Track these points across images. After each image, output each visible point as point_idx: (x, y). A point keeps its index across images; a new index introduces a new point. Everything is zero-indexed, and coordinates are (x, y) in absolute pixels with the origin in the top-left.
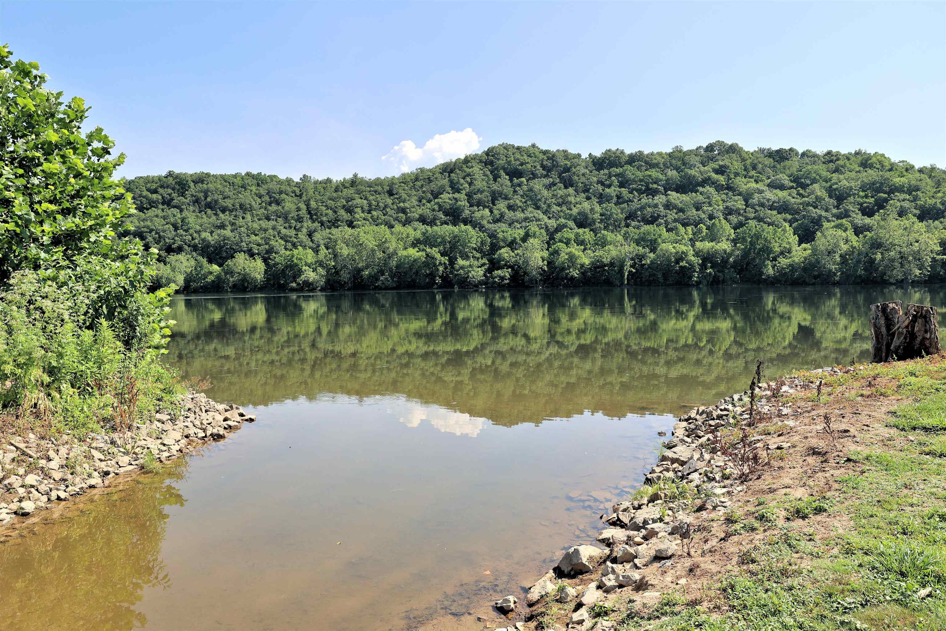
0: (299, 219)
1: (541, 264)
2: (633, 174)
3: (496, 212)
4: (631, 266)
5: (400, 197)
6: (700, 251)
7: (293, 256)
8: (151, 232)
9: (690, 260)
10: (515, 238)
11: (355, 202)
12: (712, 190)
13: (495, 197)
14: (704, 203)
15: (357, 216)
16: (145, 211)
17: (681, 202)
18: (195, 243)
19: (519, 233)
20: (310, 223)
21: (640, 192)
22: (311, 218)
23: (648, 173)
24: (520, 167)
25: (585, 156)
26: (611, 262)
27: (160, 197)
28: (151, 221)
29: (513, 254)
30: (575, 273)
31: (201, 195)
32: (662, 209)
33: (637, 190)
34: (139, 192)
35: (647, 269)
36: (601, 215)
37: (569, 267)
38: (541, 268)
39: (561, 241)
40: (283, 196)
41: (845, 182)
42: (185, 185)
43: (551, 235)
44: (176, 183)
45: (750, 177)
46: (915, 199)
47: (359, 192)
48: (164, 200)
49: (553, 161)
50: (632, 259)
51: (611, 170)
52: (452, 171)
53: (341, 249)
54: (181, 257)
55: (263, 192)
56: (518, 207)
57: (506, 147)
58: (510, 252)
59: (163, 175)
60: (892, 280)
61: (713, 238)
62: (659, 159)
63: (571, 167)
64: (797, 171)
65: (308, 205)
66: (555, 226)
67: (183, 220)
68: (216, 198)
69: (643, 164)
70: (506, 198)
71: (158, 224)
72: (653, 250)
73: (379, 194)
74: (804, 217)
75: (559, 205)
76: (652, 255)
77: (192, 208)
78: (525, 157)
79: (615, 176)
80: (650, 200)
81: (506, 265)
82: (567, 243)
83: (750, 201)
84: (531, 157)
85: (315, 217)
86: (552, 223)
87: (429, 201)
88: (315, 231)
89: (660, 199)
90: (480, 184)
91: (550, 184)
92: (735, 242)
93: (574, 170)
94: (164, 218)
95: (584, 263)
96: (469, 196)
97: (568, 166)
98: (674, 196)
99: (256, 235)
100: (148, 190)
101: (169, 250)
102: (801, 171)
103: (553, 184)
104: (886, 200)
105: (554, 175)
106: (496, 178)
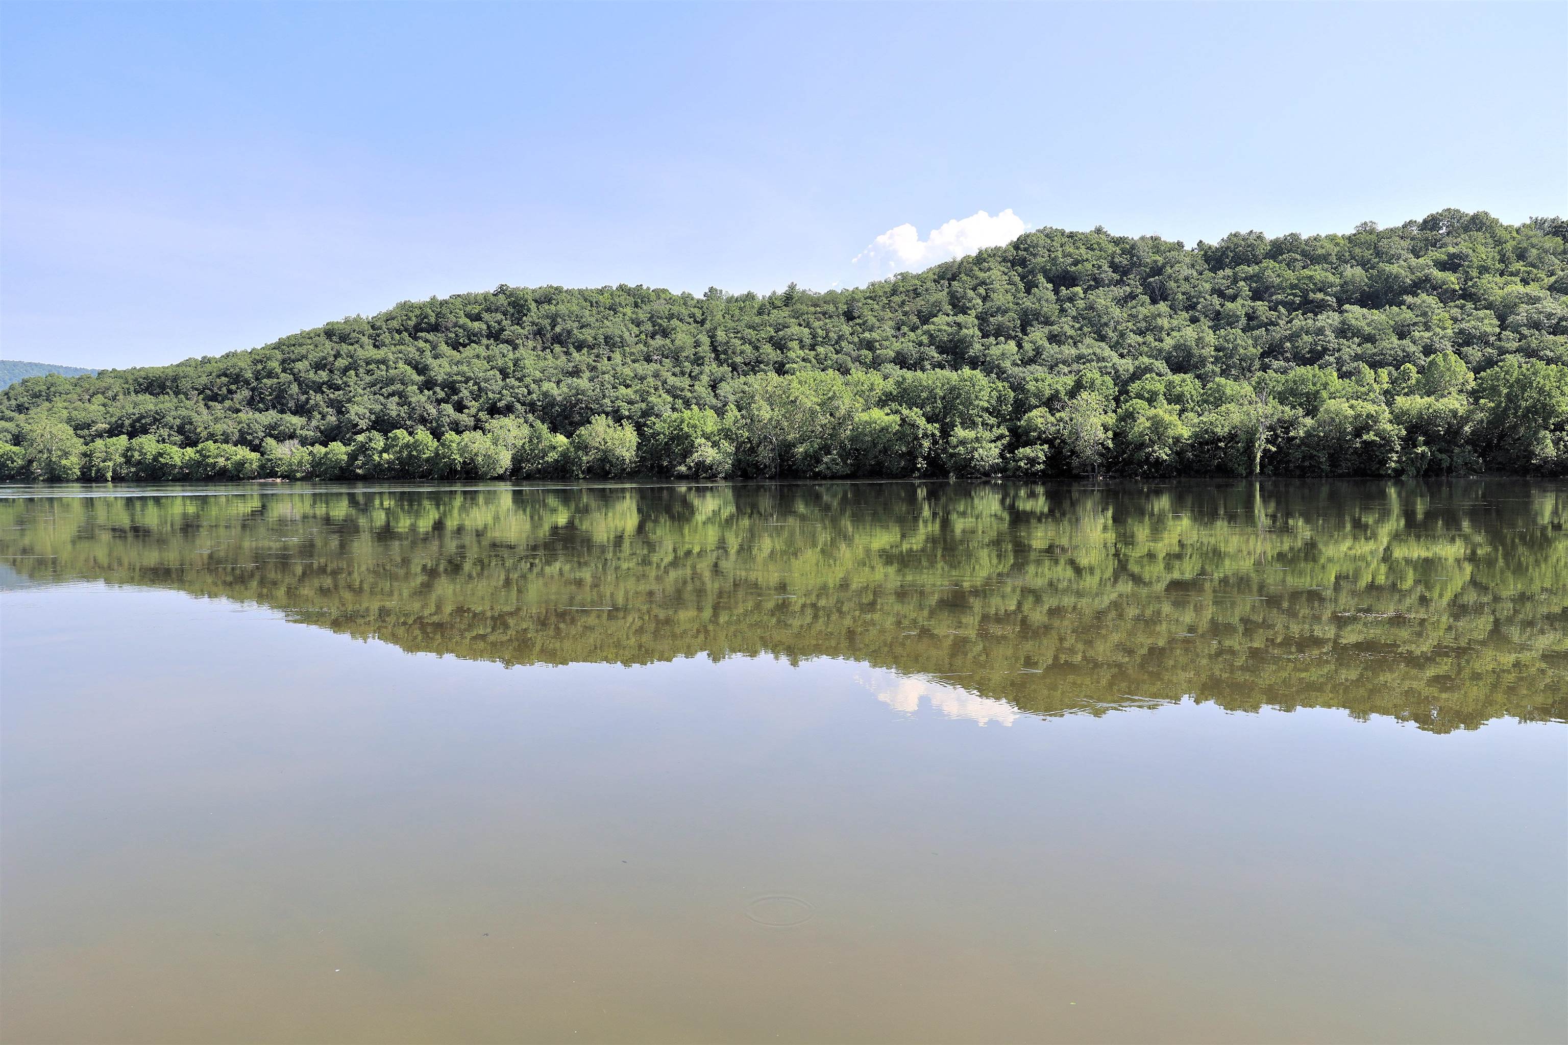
0: (698, 361)
1: (1102, 436)
2: (1279, 276)
3: (1027, 346)
4: (1268, 441)
5: (865, 323)
6: (1404, 413)
7: (682, 422)
8: (466, 382)
9: (1384, 430)
10: (1057, 391)
11: (788, 331)
12: (1431, 300)
13: (1026, 321)
14: (1415, 324)
15: (791, 354)
16: (461, 348)
17: (1369, 325)
18: (532, 399)
19: (1064, 382)
20: (715, 366)
21: (1291, 307)
22: (717, 358)
23: (1307, 272)
24: (1073, 268)
25: (1190, 245)
26: (1230, 433)
27: (484, 327)
28: (469, 364)
29: (1052, 419)
30: (1163, 454)
31: (546, 323)
32: (1331, 336)
33: (1284, 304)
34: (454, 319)
35: (1299, 446)
36: (1217, 349)
37: (1153, 442)
38: (1102, 444)
39: (1139, 396)
40: (675, 322)
42: (522, 306)
43: (1123, 384)
44: (509, 304)
45: (1512, 274)
47: (797, 315)
48: (491, 332)
49: (1132, 255)
50: (1271, 428)
51: (1238, 269)
52: (954, 278)
53: (759, 409)
54: (508, 421)
55: (642, 316)
56: (1067, 337)
57: (1050, 235)
58: (1048, 415)
59: (492, 292)
61: (1430, 388)
62: (1329, 246)
63: (1164, 266)
65: (712, 337)
66: (1131, 370)
67: (516, 363)
68: (568, 327)
69: (1299, 257)
70: (1047, 322)
71: (479, 369)
72: (1311, 412)
73: (830, 317)
75: (1141, 333)
76: (1309, 421)
77: (531, 343)
78: (1083, 250)
79: (1244, 280)
80: (1310, 322)
81: (1039, 438)
82: (1151, 400)
83: (1510, 319)
84: (1093, 250)
85: (723, 356)
86: (1127, 365)
87: (914, 329)
88: (721, 380)
89: (1329, 319)
90: (1001, 298)
91: (1126, 297)
92: (1475, 395)
93: (1169, 270)
94: (489, 359)
95: (1181, 436)
96: (982, 318)
97: (1160, 264)
98: (1356, 314)
99: (627, 386)
100: (468, 316)
101: (493, 410)
103: (1132, 296)
105: (1133, 280)
106: (1029, 287)
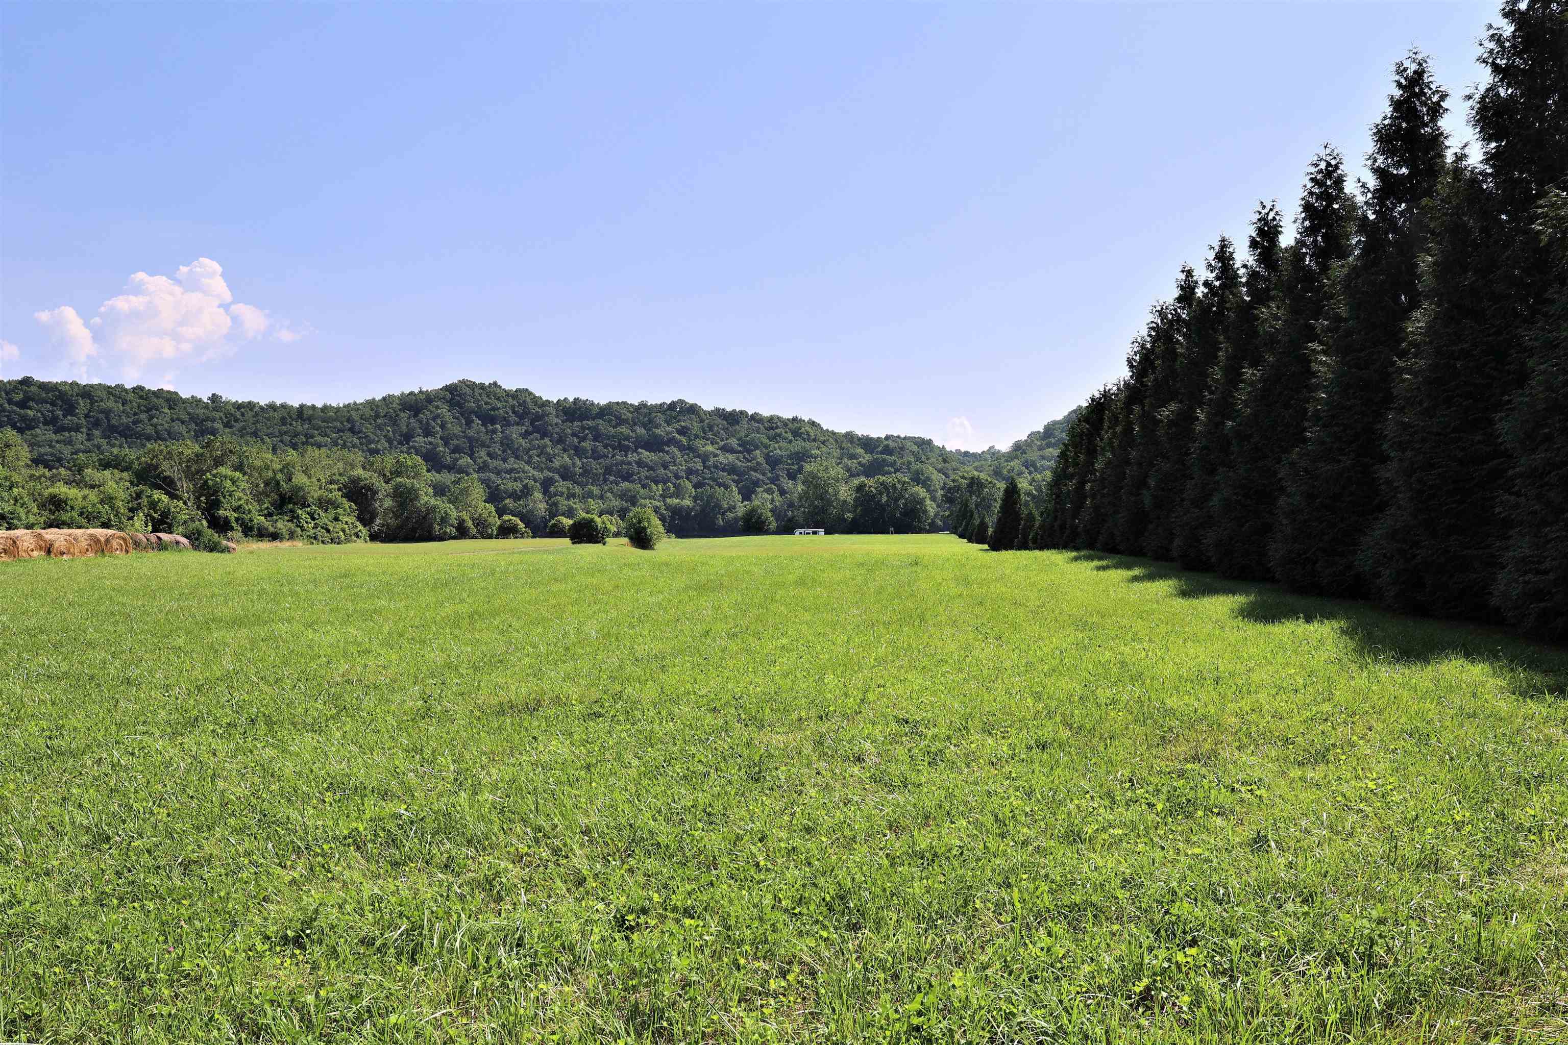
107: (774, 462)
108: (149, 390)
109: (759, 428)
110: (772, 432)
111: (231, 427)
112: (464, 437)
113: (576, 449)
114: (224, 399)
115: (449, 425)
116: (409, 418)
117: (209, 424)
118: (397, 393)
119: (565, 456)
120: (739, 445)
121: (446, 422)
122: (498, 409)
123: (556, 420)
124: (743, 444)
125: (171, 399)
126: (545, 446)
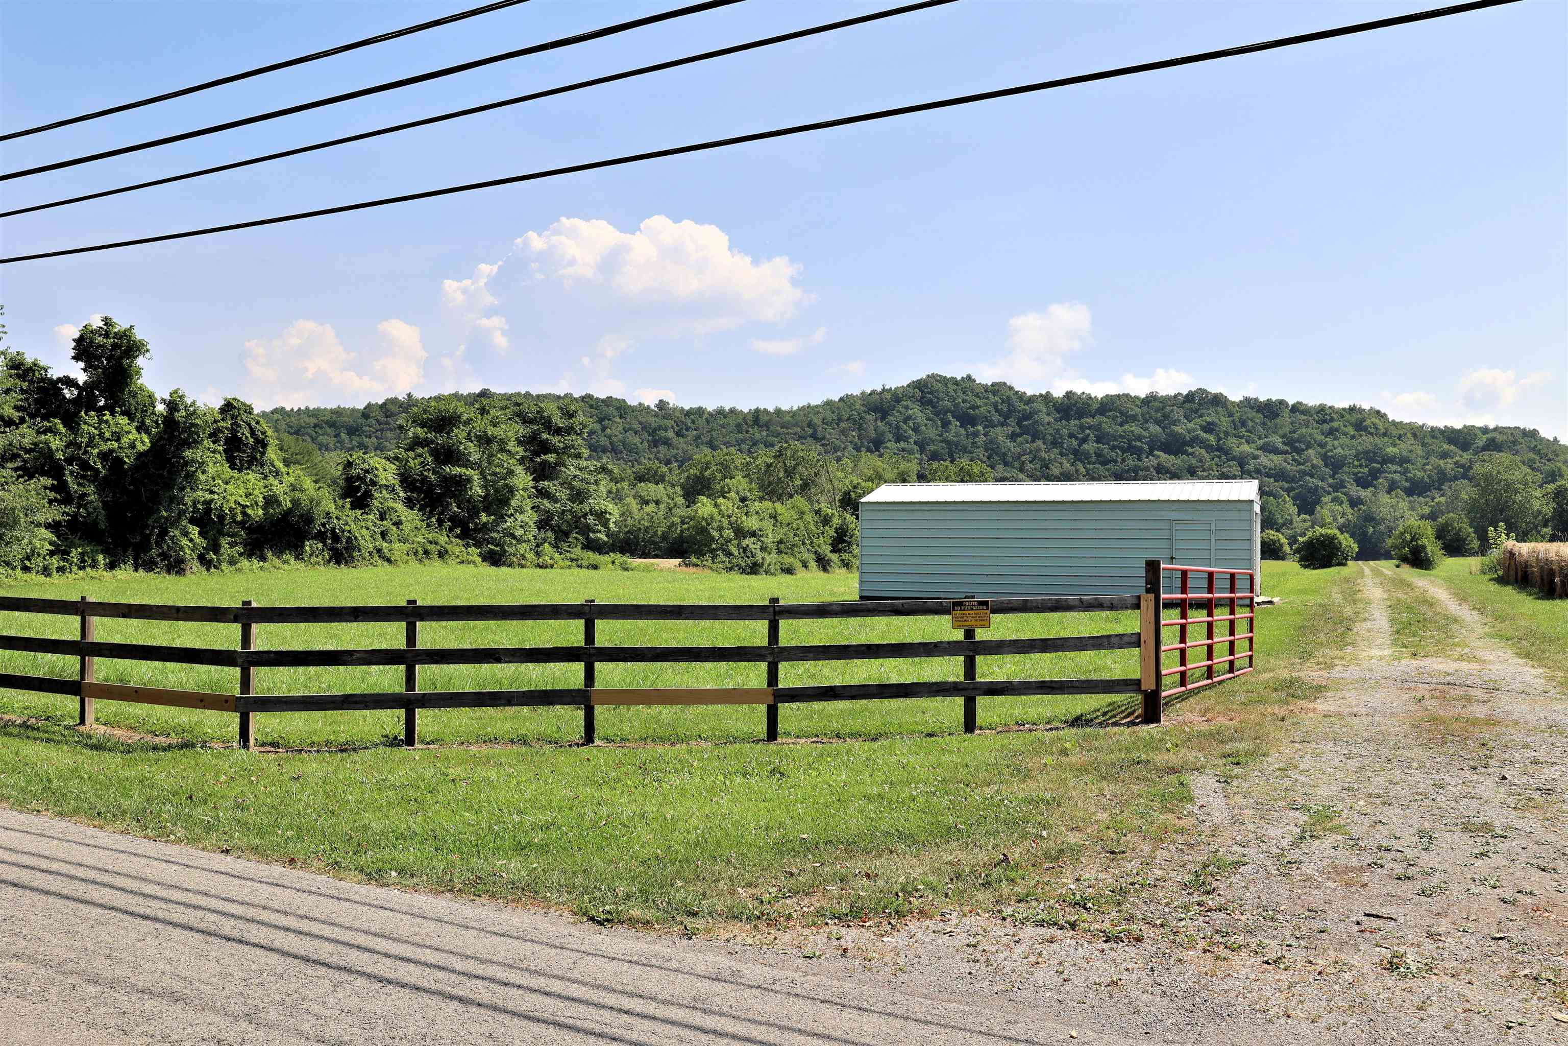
2: (1109, 427)
12: (1203, 451)
17: (1173, 465)
23: (1127, 427)
24: (972, 412)
33: (1119, 448)
41: (1339, 450)
45: (1241, 437)
46: (1407, 471)
49: (1009, 404)
51: (1083, 420)
52: (886, 412)
60: (1382, 551)
63: (1030, 413)
64: (1290, 432)
69: (1118, 414)
70: (966, 451)
74: (1301, 486)
79: (1089, 428)
83: (1246, 467)
93: (1034, 417)
102: (1294, 432)
103: (1017, 435)
104: (1379, 471)
105: (1012, 421)
106: (946, 424)
107: (1336, 465)
108: (597, 399)
109: (1308, 422)
110: (1326, 427)
111: (682, 436)
112: (942, 442)
113: (1075, 452)
114: (671, 405)
115: (924, 428)
116: (876, 420)
117: (662, 433)
118: (857, 392)
119: (1065, 462)
120: (1284, 443)
121: (919, 425)
122: (978, 407)
123: (1048, 419)
124: (1290, 442)
125: (621, 408)
126: (1038, 450)
